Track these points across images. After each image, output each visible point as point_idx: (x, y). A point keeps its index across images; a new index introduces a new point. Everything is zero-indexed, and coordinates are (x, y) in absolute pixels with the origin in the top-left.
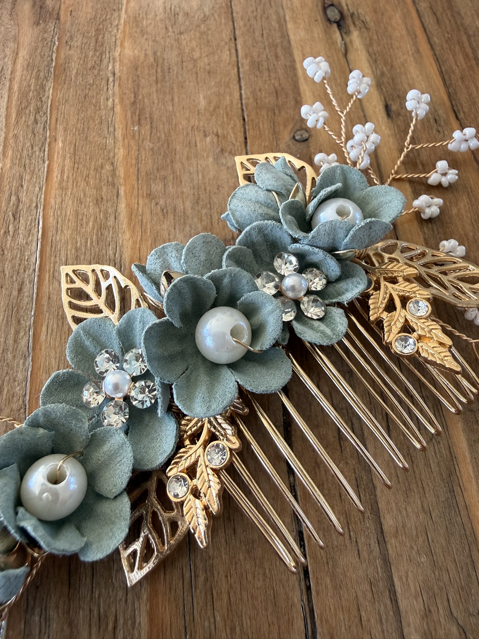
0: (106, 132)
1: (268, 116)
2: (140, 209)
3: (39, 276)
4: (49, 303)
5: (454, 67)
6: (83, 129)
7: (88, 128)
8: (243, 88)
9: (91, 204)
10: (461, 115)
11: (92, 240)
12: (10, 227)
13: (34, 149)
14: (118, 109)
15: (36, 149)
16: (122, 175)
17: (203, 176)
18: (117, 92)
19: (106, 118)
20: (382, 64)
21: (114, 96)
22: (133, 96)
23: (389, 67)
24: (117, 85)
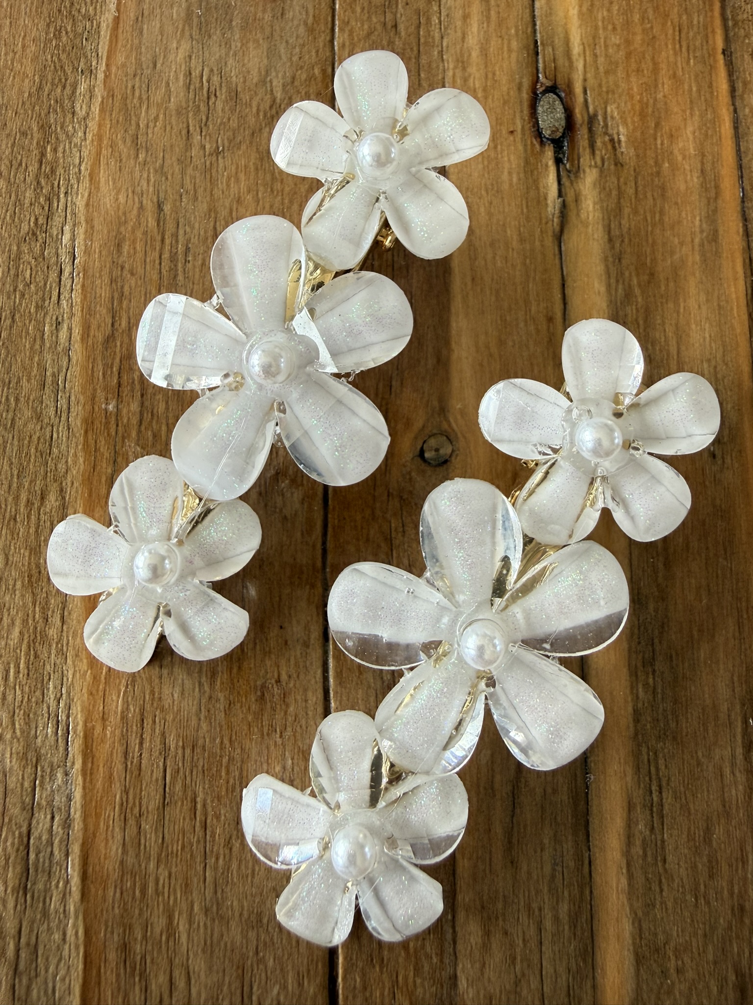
0: (52, 412)
14: (77, 353)
18: (77, 310)
19: (53, 375)
20: (632, 268)
21: (70, 318)
22: (109, 321)
23: (646, 277)
24: (77, 287)
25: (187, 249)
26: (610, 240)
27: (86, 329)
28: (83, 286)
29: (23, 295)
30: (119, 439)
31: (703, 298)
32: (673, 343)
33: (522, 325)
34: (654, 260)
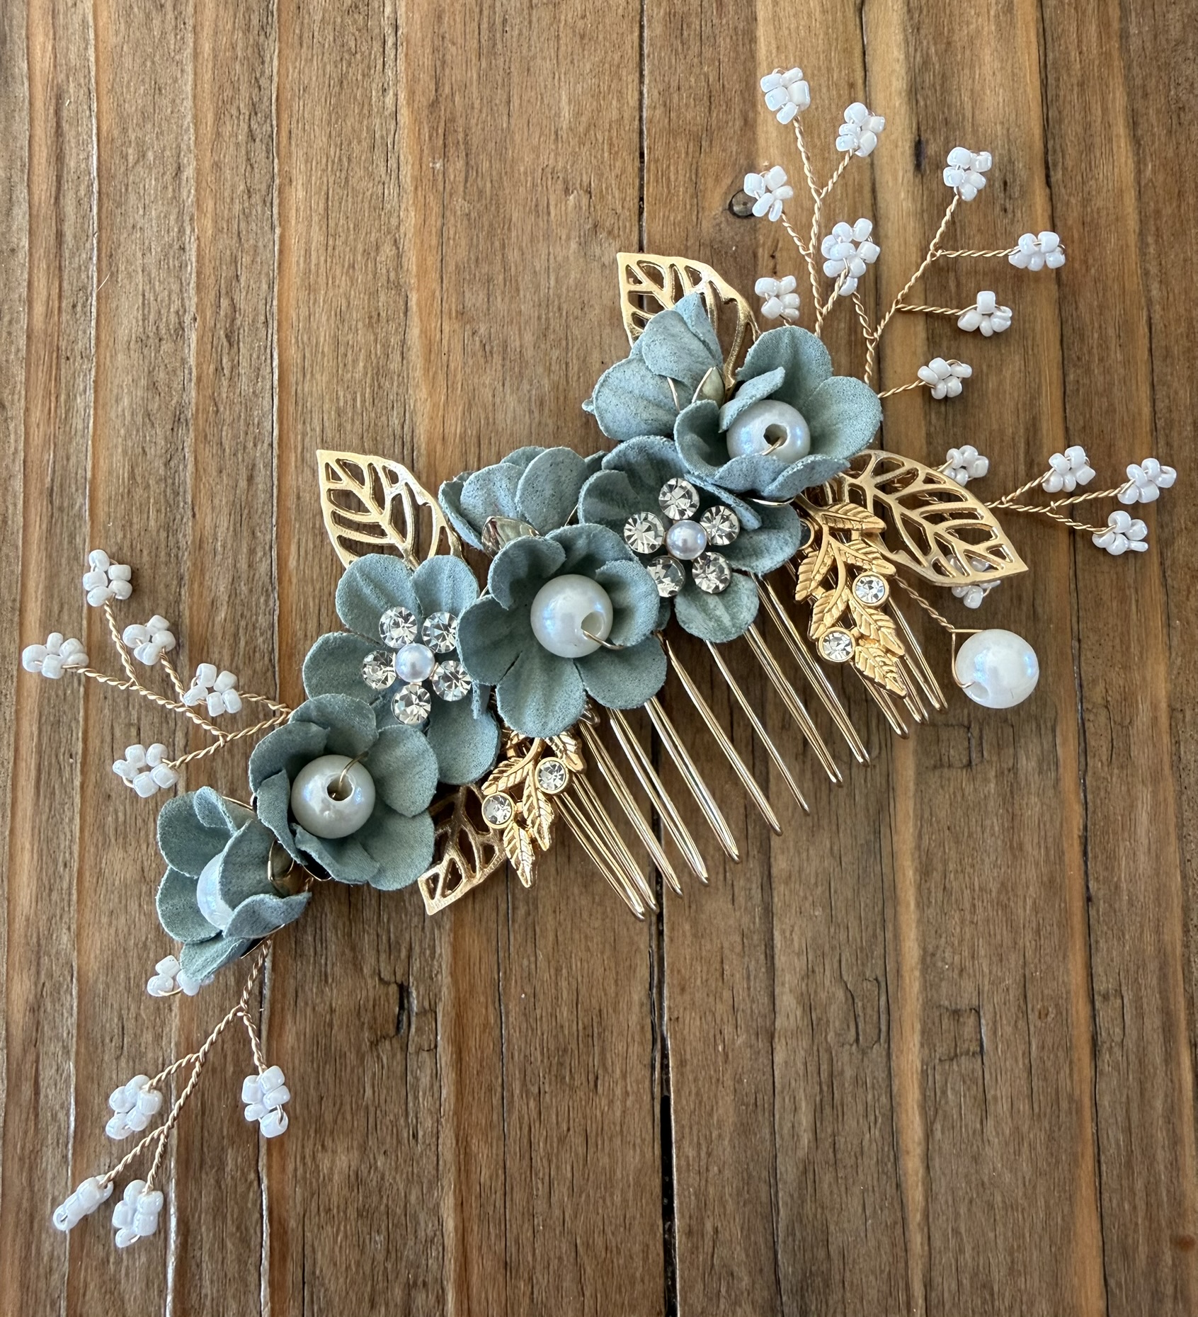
0: (383, 170)
1: (687, 153)
2: (445, 342)
3: (279, 457)
4: (298, 505)
5: (1074, 54)
6: (340, 159)
7: (349, 160)
8: (646, 81)
9: (360, 325)
10: (1057, 176)
11: (363, 395)
12: (224, 361)
13: (253, 201)
14: (405, 116)
15: (256, 198)
16: (414, 269)
17: (557, 281)
18: (402, 75)
19: (382, 137)
20: (930, 37)
21: (396, 85)
22: (433, 87)
23: (943, 46)
24: (401, 56)
25: (505, 21)
26: (909, 11)
27: (411, 93)
28: (407, 55)
29: (349, 64)
30: (447, 195)
31: (997, 65)
32: (968, 107)
33: (824, 90)
34: (951, 31)
